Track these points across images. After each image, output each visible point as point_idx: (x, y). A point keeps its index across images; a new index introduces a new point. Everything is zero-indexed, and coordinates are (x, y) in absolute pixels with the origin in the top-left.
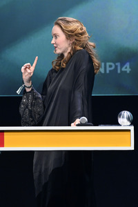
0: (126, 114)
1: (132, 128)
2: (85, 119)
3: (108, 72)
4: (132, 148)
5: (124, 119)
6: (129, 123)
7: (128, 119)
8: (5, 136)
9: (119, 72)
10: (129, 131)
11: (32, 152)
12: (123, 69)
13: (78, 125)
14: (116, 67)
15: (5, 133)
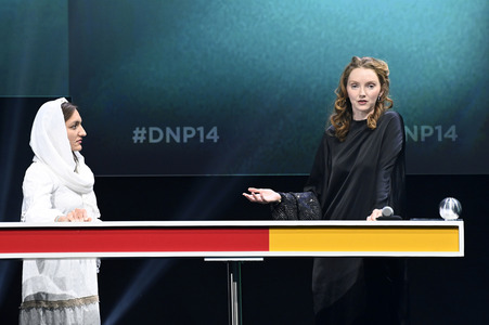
0: (452, 202)
1: (461, 224)
2: (390, 210)
3: (423, 140)
4: (461, 254)
5: (449, 211)
6: (456, 217)
7: (455, 210)
8: (270, 235)
9: (440, 139)
10: (457, 227)
11: (311, 259)
13: (379, 219)
14: (436, 132)
15: (270, 231)
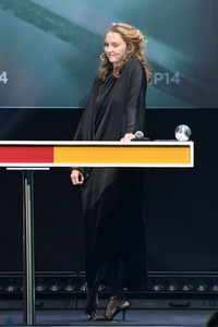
0: (184, 128)
1: (191, 144)
2: (140, 134)
3: (156, 83)
4: (192, 165)
5: (182, 134)
6: (187, 138)
7: (186, 134)
8: (54, 151)
9: (168, 82)
10: (188, 146)
12: (172, 80)
14: (165, 77)
15: (54, 148)
